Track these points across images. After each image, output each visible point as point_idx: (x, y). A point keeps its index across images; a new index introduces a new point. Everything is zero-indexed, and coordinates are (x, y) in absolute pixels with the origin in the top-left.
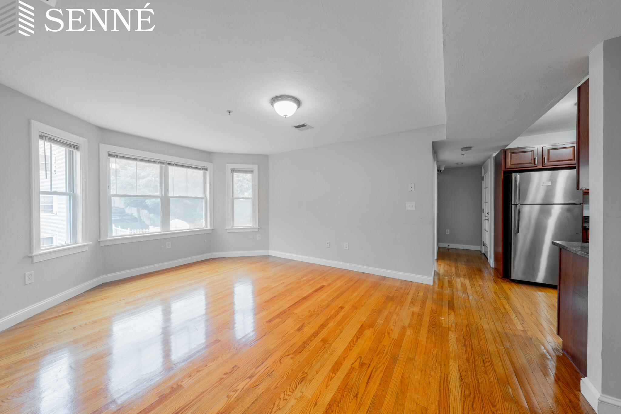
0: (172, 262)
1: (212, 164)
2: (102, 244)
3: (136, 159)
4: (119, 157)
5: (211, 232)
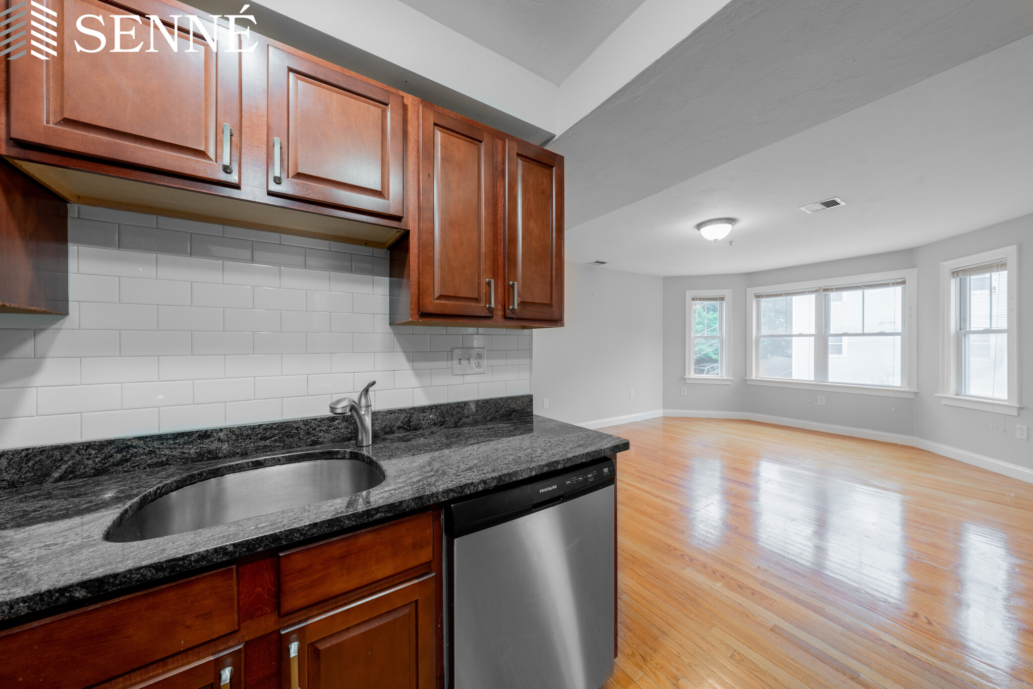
0: (826, 425)
1: (916, 270)
2: (748, 383)
3: (780, 295)
4: (764, 296)
5: (912, 396)
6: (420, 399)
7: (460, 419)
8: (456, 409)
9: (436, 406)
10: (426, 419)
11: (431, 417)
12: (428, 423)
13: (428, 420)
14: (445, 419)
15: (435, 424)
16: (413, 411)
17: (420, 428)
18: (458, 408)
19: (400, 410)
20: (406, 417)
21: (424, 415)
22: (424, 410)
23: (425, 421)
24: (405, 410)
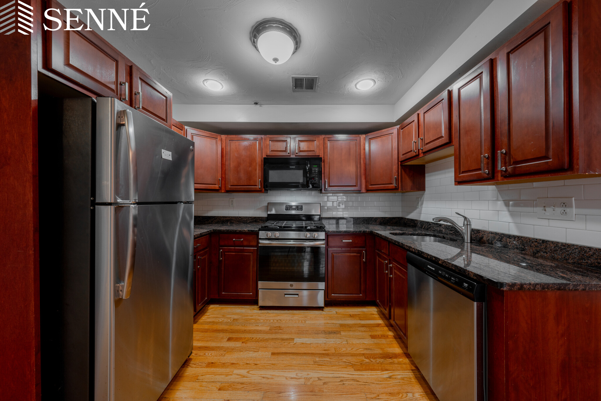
6: (514, 231)
7: (538, 252)
8: (534, 243)
9: (518, 237)
10: (511, 243)
11: (515, 242)
12: (513, 246)
13: (512, 244)
14: (525, 247)
15: (517, 248)
16: (503, 236)
17: (507, 247)
18: (536, 243)
19: (496, 233)
20: (499, 238)
21: (510, 240)
22: (510, 237)
23: (510, 244)
24: (498, 234)
